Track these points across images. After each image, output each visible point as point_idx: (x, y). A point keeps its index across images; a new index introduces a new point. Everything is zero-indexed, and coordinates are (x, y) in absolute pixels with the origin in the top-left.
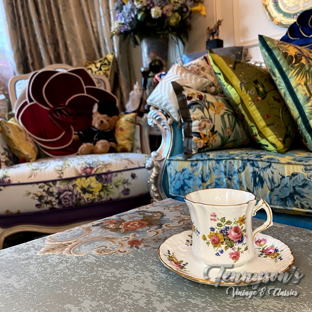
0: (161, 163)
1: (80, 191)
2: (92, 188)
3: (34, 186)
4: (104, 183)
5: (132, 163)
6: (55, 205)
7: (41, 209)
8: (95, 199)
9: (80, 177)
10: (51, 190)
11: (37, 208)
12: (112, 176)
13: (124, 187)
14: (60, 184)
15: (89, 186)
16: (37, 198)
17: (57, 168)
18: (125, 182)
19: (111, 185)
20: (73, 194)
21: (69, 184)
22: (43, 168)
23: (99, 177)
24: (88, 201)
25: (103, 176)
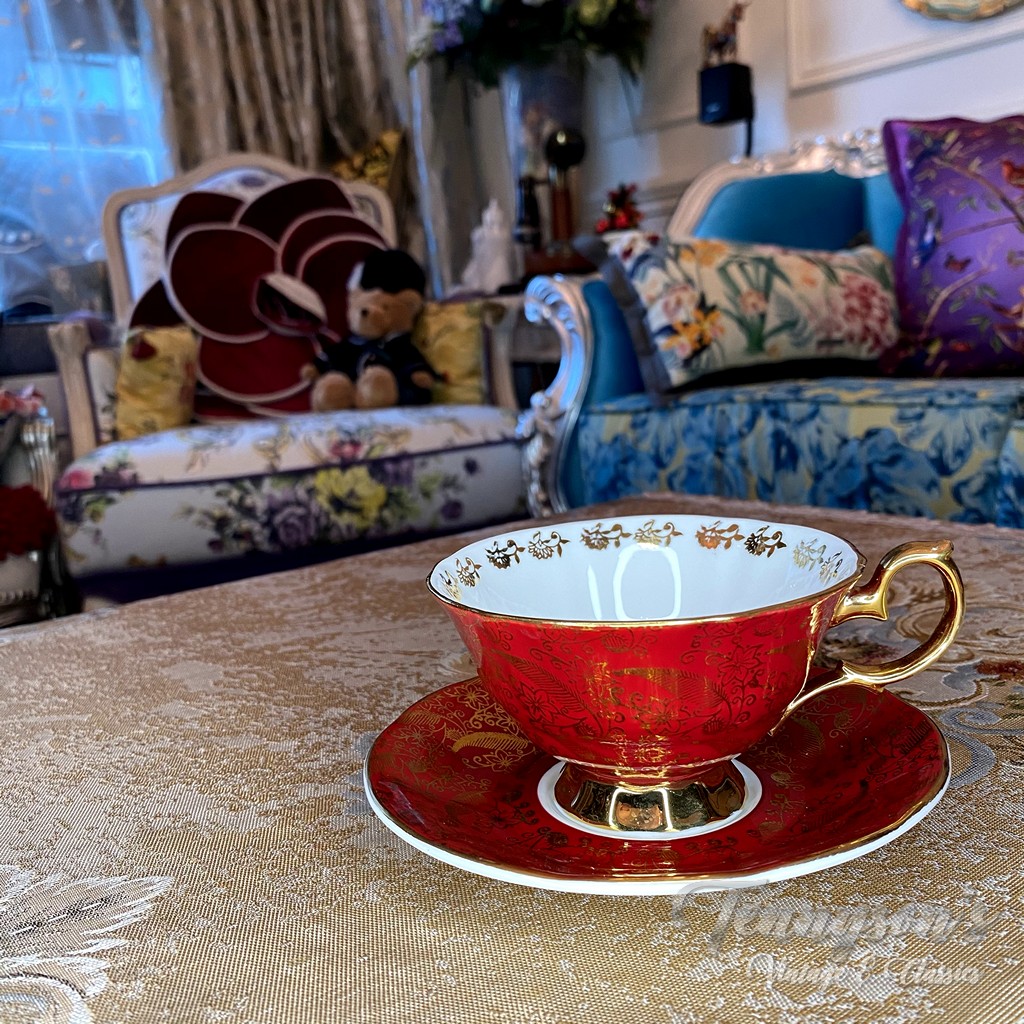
0: (557, 424)
1: (326, 506)
2: (359, 498)
3: (201, 491)
4: (393, 485)
5: (467, 430)
6: (262, 542)
7: (225, 553)
9: (327, 466)
10: (249, 501)
11: (214, 549)
12: (412, 465)
13: (447, 496)
14: (272, 485)
15: (352, 494)
16: (210, 523)
17: (262, 442)
18: (449, 483)
19: (410, 489)
20: (309, 513)
21: (297, 488)
22: (223, 442)
23: (376, 467)
24: (350, 533)
25: (389, 467)
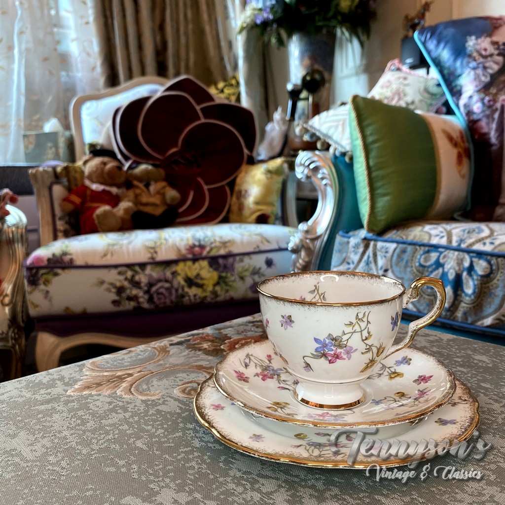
0: (316, 242)
1: (183, 283)
2: (202, 279)
3: (110, 271)
4: (223, 272)
5: (268, 241)
6: (143, 303)
7: (121, 308)
8: (205, 297)
10: (137, 278)
11: (115, 306)
12: (234, 260)
13: (254, 280)
14: (152, 270)
15: (198, 275)
16: (114, 290)
17: (147, 244)
18: (256, 272)
19: (232, 275)
20: (172, 287)
21: (166, 271)
22: (125, 242)
23: (214, 261)
24: (195, 299)
25: (221, 261)
